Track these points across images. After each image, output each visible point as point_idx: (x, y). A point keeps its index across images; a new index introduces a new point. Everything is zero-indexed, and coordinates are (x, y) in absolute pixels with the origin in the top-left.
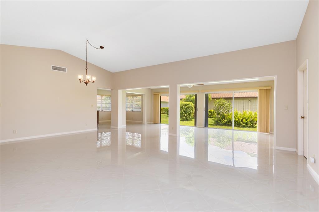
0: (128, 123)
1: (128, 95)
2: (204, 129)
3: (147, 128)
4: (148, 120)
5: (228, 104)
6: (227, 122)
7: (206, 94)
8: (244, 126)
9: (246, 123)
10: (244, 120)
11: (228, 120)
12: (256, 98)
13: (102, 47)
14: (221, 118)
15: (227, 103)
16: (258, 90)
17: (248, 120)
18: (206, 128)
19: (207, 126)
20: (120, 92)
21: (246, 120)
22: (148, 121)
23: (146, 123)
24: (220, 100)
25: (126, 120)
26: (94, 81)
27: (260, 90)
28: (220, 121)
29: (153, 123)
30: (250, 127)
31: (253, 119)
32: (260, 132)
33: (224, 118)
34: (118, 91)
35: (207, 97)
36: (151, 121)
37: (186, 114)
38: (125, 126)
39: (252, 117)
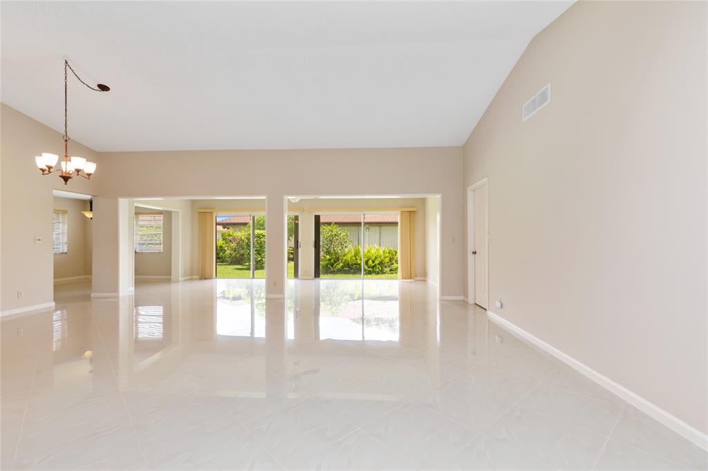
0: (139, 282)
1: (139, 212)
3: (182, 290)
4: (185, 272)
5: (344, 234)
6: (342, 267)
7: (315, 216)
8: (372, 273)
9: (373, 267)
10: (370, 262)
11: (344, 263)
12: (396, 224)
13: (103, 88)
14: (332, 261)
15: (343, 233)
16: (399, 212)
17: (376, 262)
18: (317, 280)
21: (373, 262)
22: (185, 274)
23: (181, 279)
24: (330, 228)
25: (135, 275)
26: (89, 175)
27: (402, 212)
28: (332, 265)
29: (197, 277)
30: (378, 273)
31: (382, 260)
33: (338, 259)
36: (192, 275)
37: (260, 254)
38: (133, 289)
39: (380, 256)
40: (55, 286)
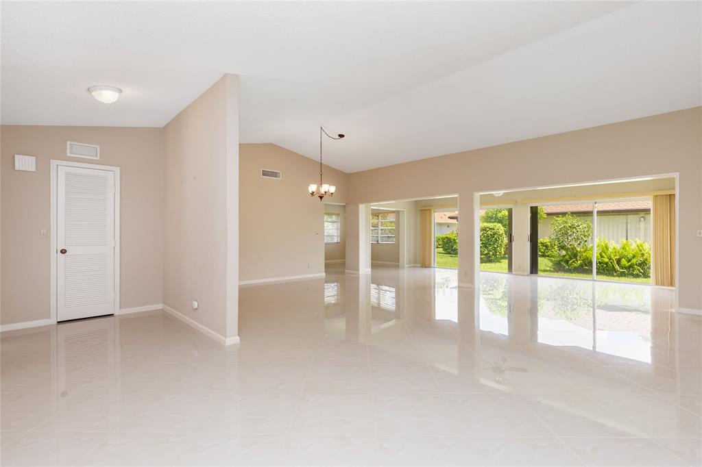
0: (374, 266)
1: (376, 214)
2: (528, 280)
3: (407, 274)
4: (410, 260)
5: (585, 225)
6: (581, 265)
7: (531, 207)
8: (622, 275)
9: (628, 268)
10: (624, 262)
11: (584, 260)
12: (647, 211)
13: (341, 136)
14: (567, 257)
15: (581, 224)
16: (651, 197)
17: (634, 261)
18: (534, 277)
19: (536, 273)
20: (362, 208)
21: (629, 261)
22: (410, 262)
23: (406, 266)
24: (564, 219)
25: (372, 260)
26: (332, 194)
27: (656, 197)
28: (567, 262)
29: (419, 265)
30: (637, 276)
31: (646, 260)
32: (657, 284)
33: (575, 256)
34: (358, 206)
35: (534, 212)
36: (415, 263)
37: (486, 247)
38: (370, 269)
39: (643, 255)
40: (326, 265)
